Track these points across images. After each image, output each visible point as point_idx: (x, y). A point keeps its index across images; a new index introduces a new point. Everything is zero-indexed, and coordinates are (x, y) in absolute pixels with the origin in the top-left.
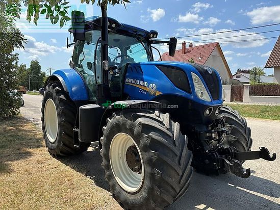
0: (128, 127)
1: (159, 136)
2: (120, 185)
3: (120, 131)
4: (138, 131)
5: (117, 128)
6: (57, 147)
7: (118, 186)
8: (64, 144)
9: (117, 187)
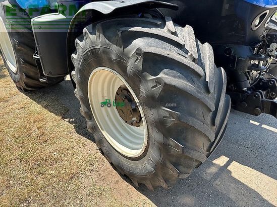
0: (114, 57)
1: (179, 77)
2: (109, 141)
3: (100, 64)
4: (136, 67)
5: (95, 58)
6: (21, 79)
7: (107, 143)
8: (28, 76)
9: (105, 144)
